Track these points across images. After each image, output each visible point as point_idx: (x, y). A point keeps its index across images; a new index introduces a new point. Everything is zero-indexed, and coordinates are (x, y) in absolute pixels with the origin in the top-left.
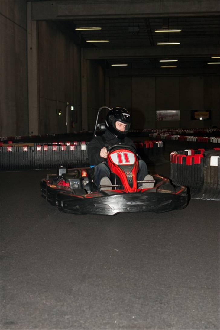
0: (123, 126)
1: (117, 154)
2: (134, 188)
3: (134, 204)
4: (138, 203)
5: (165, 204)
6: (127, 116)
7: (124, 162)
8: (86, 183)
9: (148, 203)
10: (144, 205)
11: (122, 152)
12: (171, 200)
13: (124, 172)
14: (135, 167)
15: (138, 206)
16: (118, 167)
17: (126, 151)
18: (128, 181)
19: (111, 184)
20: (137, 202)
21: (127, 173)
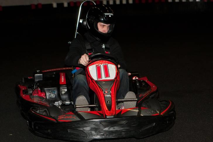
0: (106, 27)
1: (96, 66)
2: (112, 110)
3: (112, 129)
4: (117, 128)
5: (148, 127)
6: (110, 16)
7: (104, 78)
8: (65, 91)
9: (127, 128)
10: (123, 130)
11: (101, 64)
12: (155, 123)
13: (103, 91)
14: (115, 84)
15: (116, 132)
16: (96, 84)
17: (106, 62)
18: (106, 101)
19: (88, 104)
20: (115, 127)
21: (105, 92)
